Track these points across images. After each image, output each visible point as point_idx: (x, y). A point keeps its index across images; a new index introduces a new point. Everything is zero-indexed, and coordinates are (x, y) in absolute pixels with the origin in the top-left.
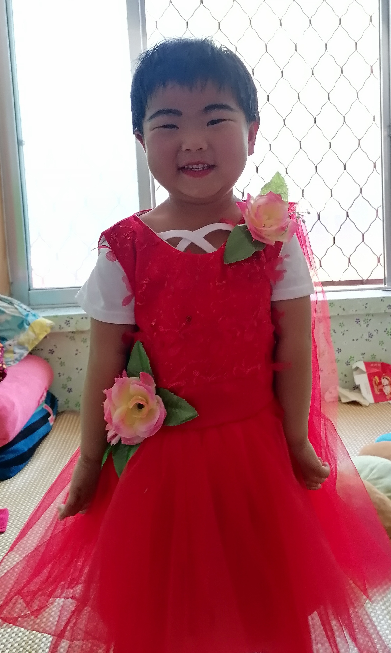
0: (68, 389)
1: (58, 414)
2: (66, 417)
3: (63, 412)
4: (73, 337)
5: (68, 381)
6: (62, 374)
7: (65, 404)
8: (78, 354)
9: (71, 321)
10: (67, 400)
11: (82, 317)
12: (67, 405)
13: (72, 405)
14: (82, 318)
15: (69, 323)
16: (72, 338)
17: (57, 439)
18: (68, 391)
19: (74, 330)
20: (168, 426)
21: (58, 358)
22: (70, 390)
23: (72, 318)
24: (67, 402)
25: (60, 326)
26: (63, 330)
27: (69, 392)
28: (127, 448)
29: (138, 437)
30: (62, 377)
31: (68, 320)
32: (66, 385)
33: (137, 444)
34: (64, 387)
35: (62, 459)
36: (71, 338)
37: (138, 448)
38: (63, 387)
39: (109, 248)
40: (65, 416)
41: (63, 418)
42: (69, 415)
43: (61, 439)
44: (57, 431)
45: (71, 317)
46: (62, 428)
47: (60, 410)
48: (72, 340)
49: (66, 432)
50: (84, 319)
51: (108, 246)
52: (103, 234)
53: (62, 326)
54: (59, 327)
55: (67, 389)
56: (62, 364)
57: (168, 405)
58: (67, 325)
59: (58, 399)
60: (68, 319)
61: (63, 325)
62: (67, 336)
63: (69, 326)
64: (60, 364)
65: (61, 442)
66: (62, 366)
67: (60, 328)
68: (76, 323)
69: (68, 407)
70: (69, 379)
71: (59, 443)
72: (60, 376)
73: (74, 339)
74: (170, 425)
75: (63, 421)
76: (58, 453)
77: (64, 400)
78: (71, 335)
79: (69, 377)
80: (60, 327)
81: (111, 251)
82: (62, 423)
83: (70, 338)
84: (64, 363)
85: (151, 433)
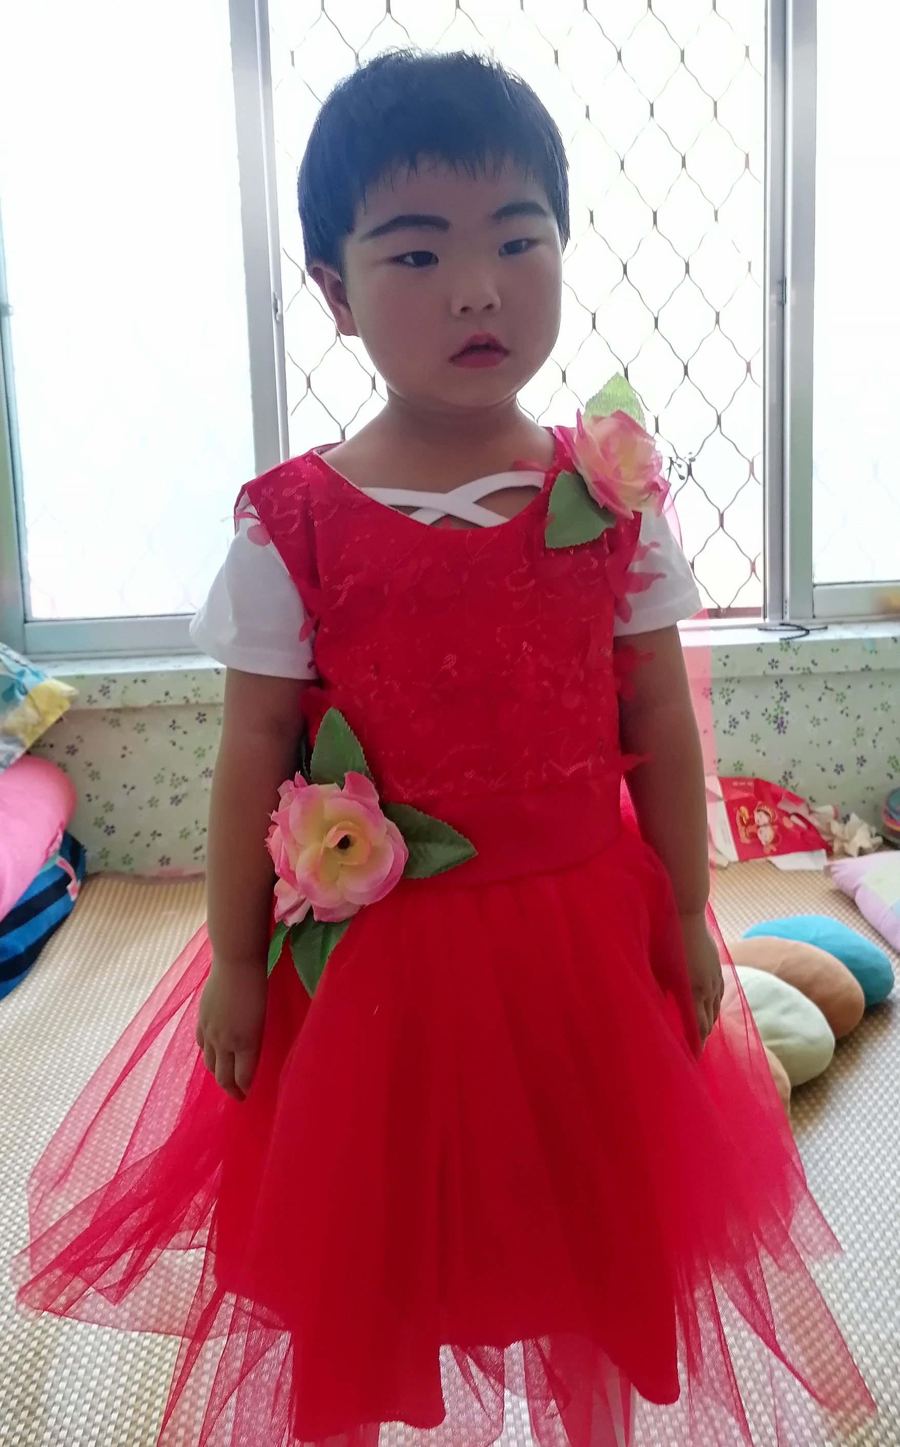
0: (107, 827)
1: (86, 878)
2: (104, 885)
3: (96, 875)
4: (117, 720)
5: (106, 811)
6: (93, 797)
7: (102, 857)
8: (128, 755)
9: (113, 687)
10: (104, 849)
11: (134, 679)
12: (103, 861)
13: (114, 861)
14: (135, 681)
15: (108, 692)
16: (116, 723)
17: (86, 926)
18: (105, 831)
19: (118, 705)
20: (412, 880)
21: (86, 762)
22: (110, 830)
23: (114, 681)
24: (105, 854)
25: (90, 697)
26: (95, 706)
27: (109, 834)
28: (322, 927)
29: (348, 903)
30: (94, 802)
31: (106, 685)
32: (102, 819)
33: (346, 920)
34: (99, 823)
35: (97, 968)
36: (112, 722)
37: (346, 928)
38: (96, 823)
39: (256, 518)
40: (101, 883)
41: (96, 887)
42: (109, 882)
43: (94, 928)
44: (85, 911)
45: (112, 679)
46: (95, 907)
47: (90, 869)
48: (114, 726)
49: (104, 913)
50: (140, 683)
51: (256, 514)
52: (244, 488)
53: (94, 698)
54: (87, 699)
55: (104, 828)
56: (95, 776)
57: (410, 835)
58: (104, 694)
59: (86, 847)
60: (106, 683)
61: (97, 695)
62: (104, 719)
63: (109, 698)
64: (90, 776)
65: (94, 935)
66: (93, 779)
67: (88, 701)
68: (123, 692)
69: (106, 864)
70: (109, 807)
71: (90, 935)
72: (90, 800)
73: (119, 725)
74: (415, 877)
75: (96, 894)
76: (88, 956)
77: (100, 850)
78: (111, 716)
79: (108, 803)
80: (90, 700)
81: (259, 523)
82: (95, 897)
83: (110, 723)
84: (98, 773)
85: (377, 896)
